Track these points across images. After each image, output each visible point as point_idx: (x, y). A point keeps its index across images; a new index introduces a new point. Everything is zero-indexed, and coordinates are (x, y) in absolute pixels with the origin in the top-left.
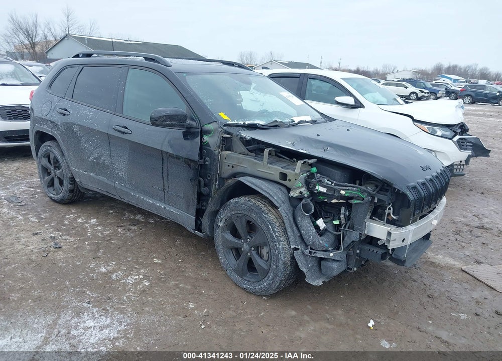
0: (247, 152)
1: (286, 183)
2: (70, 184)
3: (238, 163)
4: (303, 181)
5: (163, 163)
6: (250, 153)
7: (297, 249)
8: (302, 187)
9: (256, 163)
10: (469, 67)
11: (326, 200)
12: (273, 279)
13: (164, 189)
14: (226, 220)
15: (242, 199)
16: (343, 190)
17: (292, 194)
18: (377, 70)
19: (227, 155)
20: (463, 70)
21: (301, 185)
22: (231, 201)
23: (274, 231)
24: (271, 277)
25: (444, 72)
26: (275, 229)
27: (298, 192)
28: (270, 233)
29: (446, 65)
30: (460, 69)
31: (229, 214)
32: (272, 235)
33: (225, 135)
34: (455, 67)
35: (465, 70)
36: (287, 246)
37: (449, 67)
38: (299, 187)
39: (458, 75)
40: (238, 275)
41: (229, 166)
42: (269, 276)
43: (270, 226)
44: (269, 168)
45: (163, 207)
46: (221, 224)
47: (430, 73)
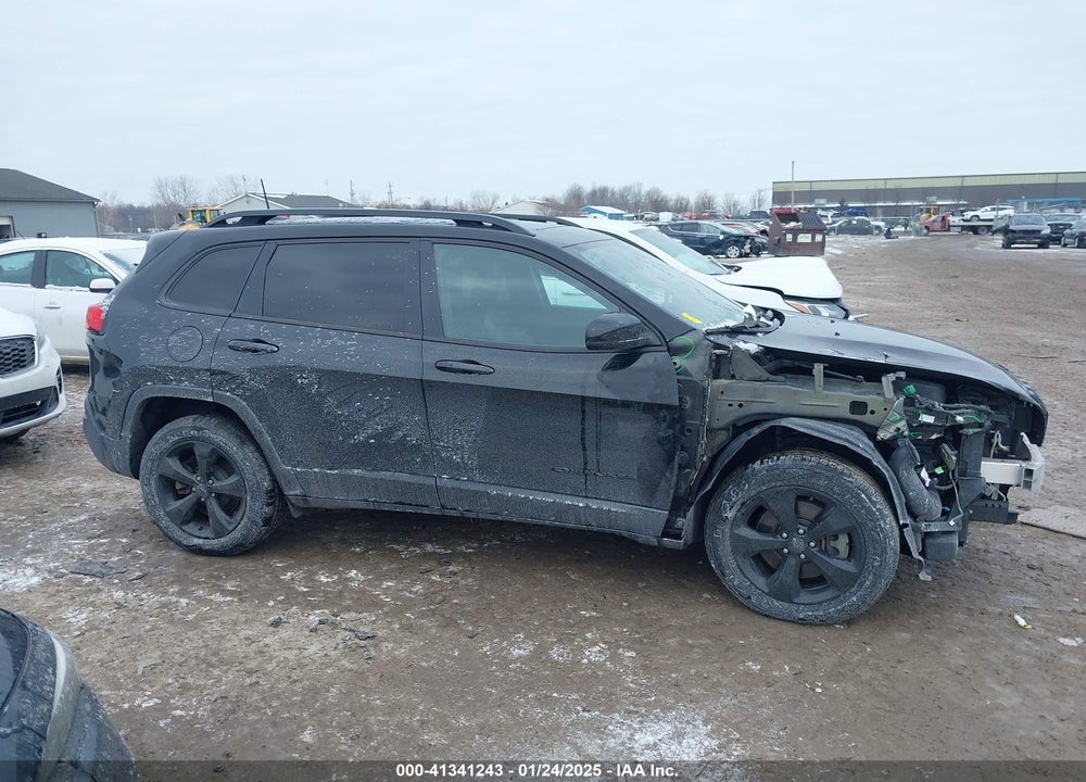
0: (767, 375)
1: (867, 418)
2: (268, 505)
3: (755, 397)
4: (902, 409)
5: (583, 419)
6: (772, 377)
7: (906, 525)
8: (901, 420)
9: (795, 393)
10: (628, 189)
11: (920, 437)
12: (873, 585)
13: (586, 469)
14: (743, 504)
15: (787, 460)
16: (959, 414)
17: (882, 435)
18: (461, 204)
19: (726, 387)
20: (617, 196)
21: (898, 417)
22: (757, 465)
23: (872, 502)
24: (868, 583)
25: (585, 201)
26: (874, 499)
27: (892, 429)
28: (864, 507)
29: (587, 188)
30: (613, 194)
31: (754, 492)
32: (869, 511)
33: (717, 351)
34: (604, 191)
35: (622, 196)
36: (894, 524)
37: (594, 193)
38: (896, 422)
39: (612, 205)
40: (778, 599)
41: (731, 405)
42: (862, 584)
43: (863, 496)
44: (827, 396)
45: (581, 505)
46: (730, 514)
47: (562, 203)
